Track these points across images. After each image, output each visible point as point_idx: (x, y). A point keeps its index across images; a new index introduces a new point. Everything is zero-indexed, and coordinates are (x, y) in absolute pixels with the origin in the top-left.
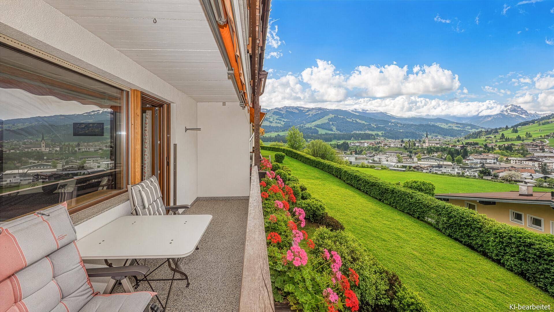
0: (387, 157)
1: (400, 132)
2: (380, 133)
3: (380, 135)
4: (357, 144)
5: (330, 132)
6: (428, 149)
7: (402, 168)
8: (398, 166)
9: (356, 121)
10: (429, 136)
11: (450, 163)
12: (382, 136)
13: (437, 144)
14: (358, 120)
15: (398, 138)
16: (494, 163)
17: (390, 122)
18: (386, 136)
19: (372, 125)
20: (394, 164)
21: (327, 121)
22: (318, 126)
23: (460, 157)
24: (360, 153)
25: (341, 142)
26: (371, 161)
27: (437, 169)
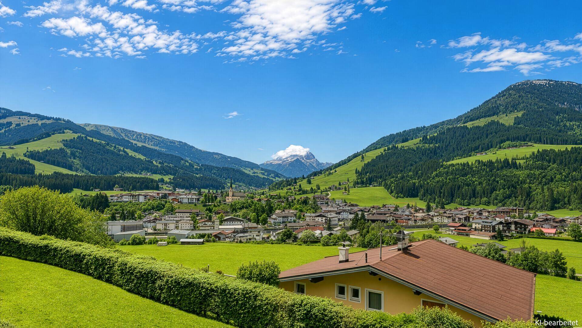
0: (177, 222)
1: (197, 178)
2: (167, 178)
3: (167, 181)
4: (125, 199)
5: (65, 171)
6: (232, 205)
7: (199, 238)
8: (193, 235)
9: (125, 152)
10: (234, 186)
11: (255, 225)
12: (170, 183)
13: (241, 197)
14: (128, 151)
15: (194, 188)
16: (295, 222)
17: (183, 159)
18: (176, 185)
19: (154, 162)
20: (186, 233)
21: (60, 146)
22: (33, 155)
23: (264, 215)
24: (131, 215)
25: (93, 193)
26: (150, 231)
27: (242, 235)
